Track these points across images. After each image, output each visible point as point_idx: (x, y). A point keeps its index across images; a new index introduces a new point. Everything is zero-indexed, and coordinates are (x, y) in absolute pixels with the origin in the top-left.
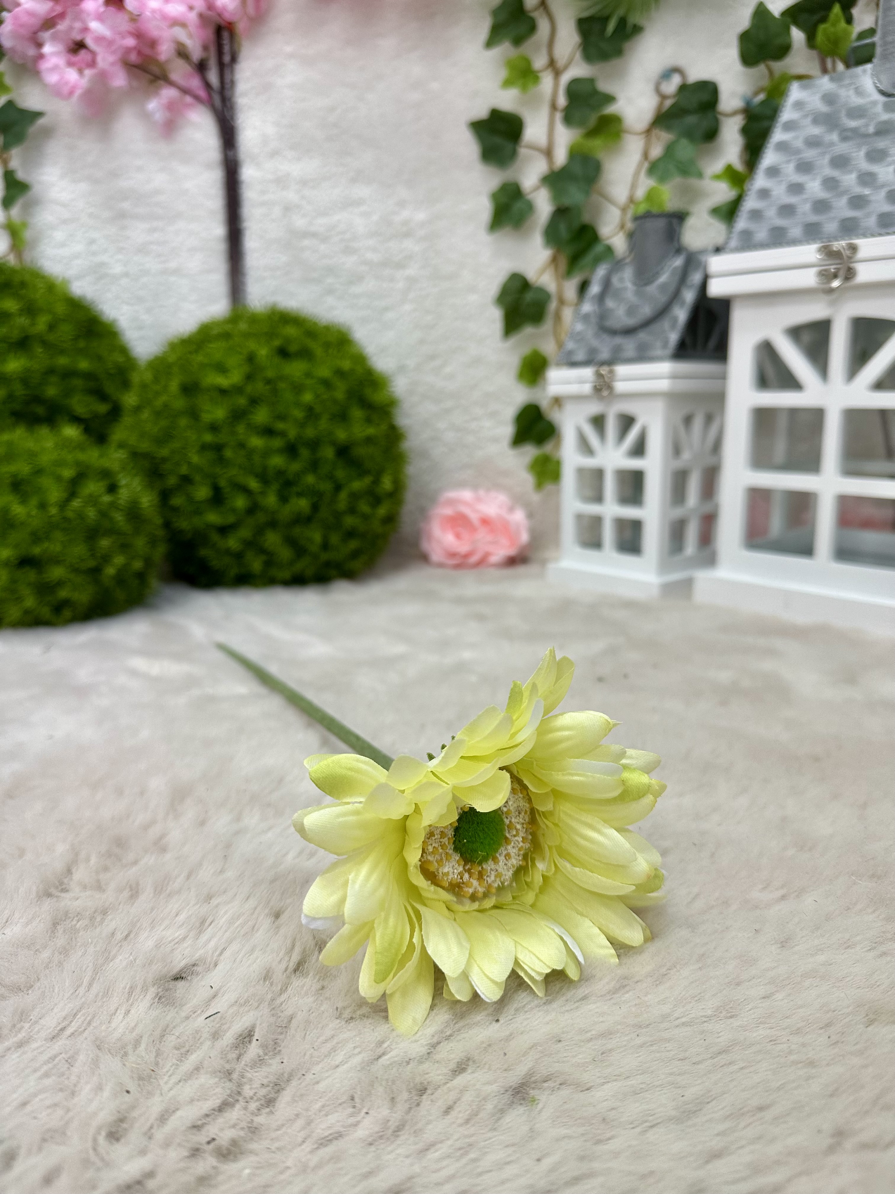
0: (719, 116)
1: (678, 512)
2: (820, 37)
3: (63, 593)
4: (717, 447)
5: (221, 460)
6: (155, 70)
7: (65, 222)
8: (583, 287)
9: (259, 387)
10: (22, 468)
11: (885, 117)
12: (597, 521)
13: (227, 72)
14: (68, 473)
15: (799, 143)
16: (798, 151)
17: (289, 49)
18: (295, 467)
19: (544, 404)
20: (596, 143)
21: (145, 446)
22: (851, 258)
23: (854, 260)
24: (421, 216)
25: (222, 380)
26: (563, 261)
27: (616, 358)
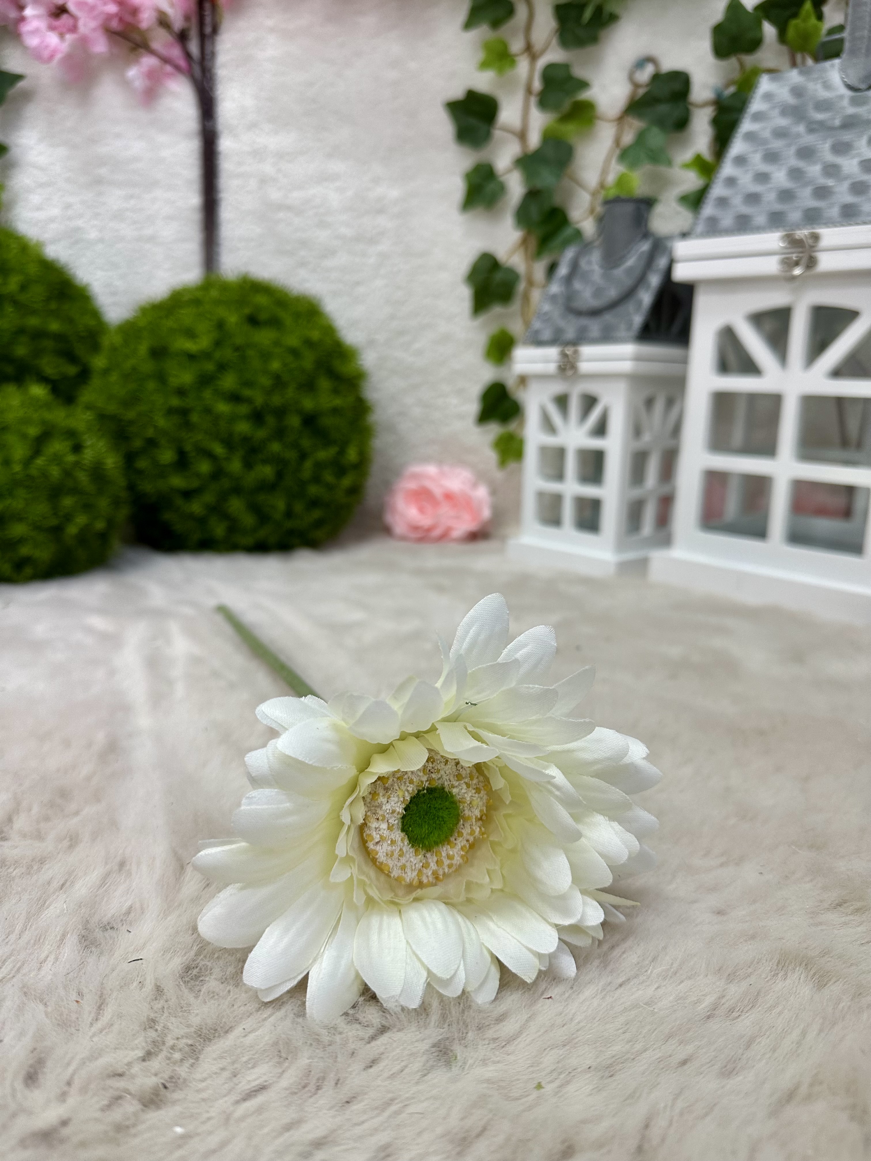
0: (691, 108)
1: (637, 493)
2: (791, 32)
3: (25, 551)
4: (677, 430)
5: (187, 425)
6: (137, 37)
7: (42, 185)
8: (552, 269)
9: (227, 354)
11: (851, 110)
12: (557, 499)
13: (208, 44)
14: (33, 431)
15: (767, 134)
16: (764, 142)
17: (270, 23)
18: (261, 434)
19: (510, 383)
20: (569, 129)
21: (112, 408)
22: (813, 247)
23: (816, 249)
24: (394, 193)
25: (190, 346)
26: (533, 243)
27: (581, 338)
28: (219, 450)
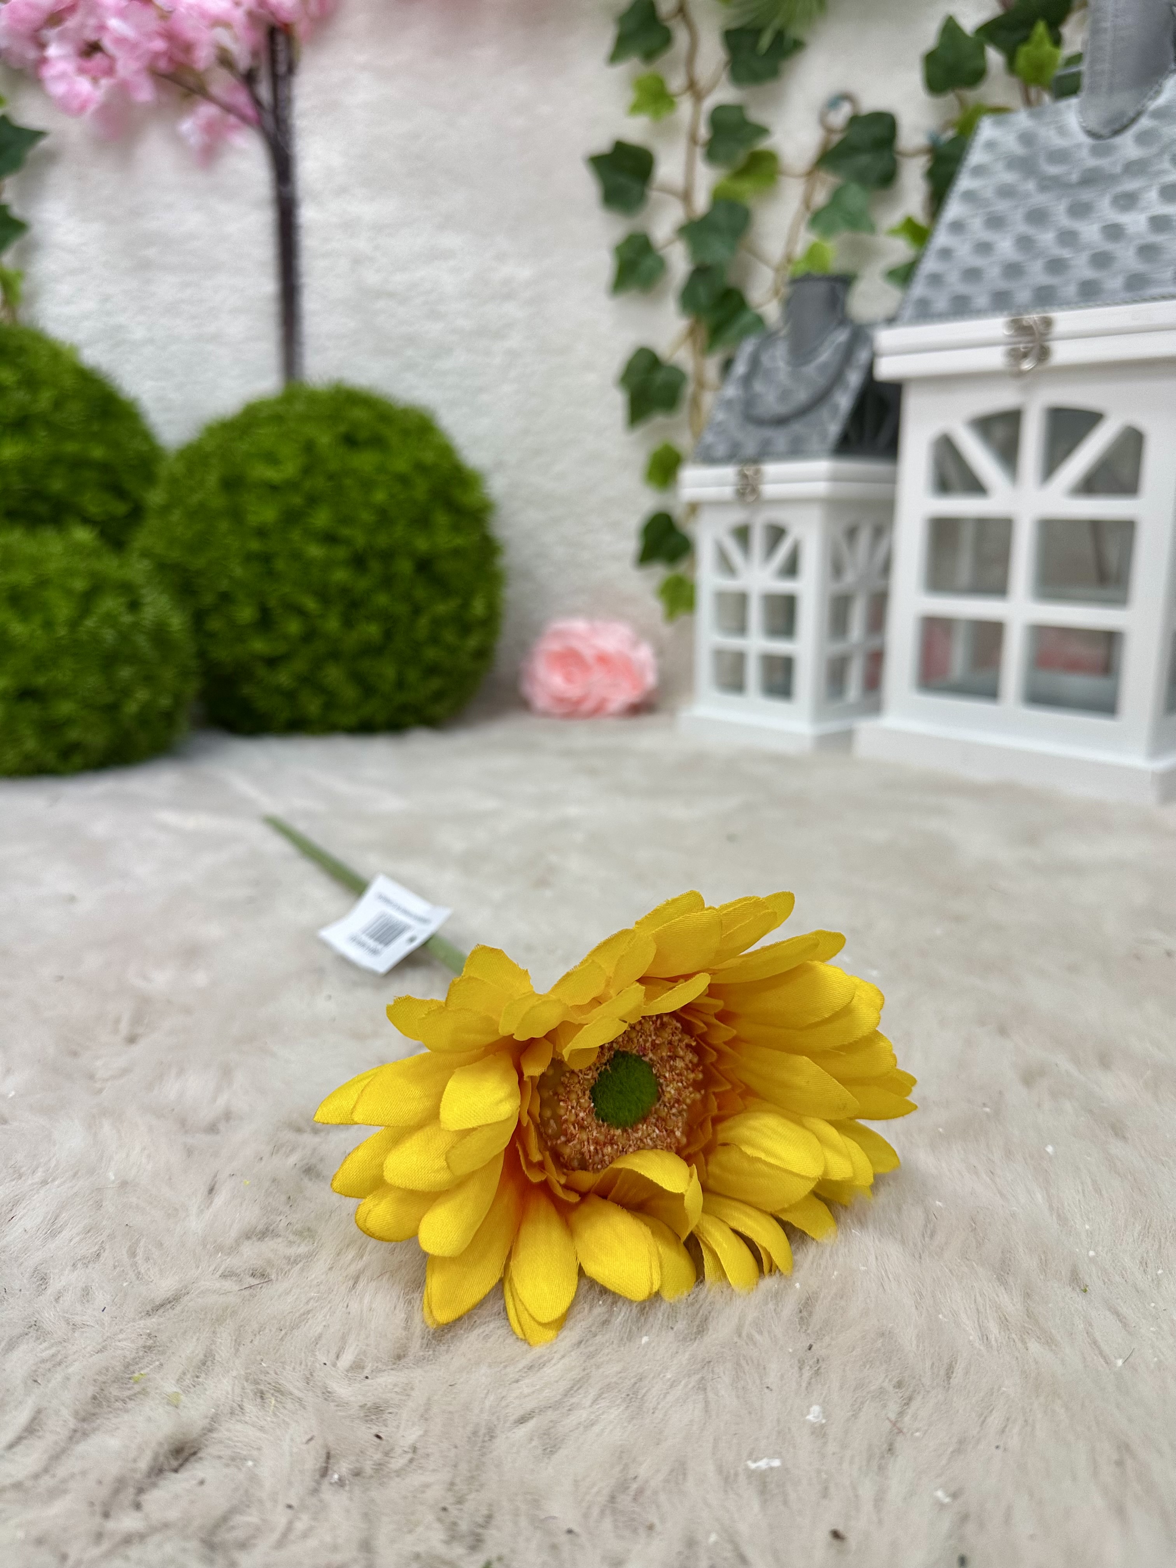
0: (898, 157)
1: (838, 648)
2: (1021, 61)
3: (74, 734)
4: (886, 568)
5: (271, 574)
6: (190, 80)
7: (72, 272)
8: (727, 365)
9: (319, 483)
10: (23, 577)
11: (1092, 162)
12: (740, 658)
13: (282, 86)
14: (79, 585)
15: (989, 193)
16: (986, 203)
17: (361, 58)
18: (363, 583)
19: (678, 512)
20: (746, 188)
21: (175, 555)
22: (1046, 334)
23: (1050, 337)
24: (525, 273)
25: (271, 474)
26: (703, 334)
27: (764, 454)
28: (311, 604)
